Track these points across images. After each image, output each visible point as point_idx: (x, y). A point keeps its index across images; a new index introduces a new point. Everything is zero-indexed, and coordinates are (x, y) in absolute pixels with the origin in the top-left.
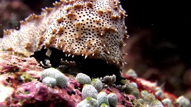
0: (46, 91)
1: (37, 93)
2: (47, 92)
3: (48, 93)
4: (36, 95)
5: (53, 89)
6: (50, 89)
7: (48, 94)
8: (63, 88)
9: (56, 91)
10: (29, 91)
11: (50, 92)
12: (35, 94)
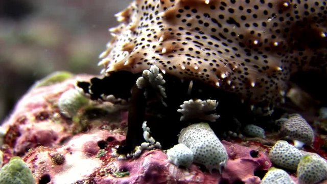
0: (163, 175)
1: (142, 176)
2: (165, 177)
3: (168, 178)
4: (139, 180)
5: (182, 172)
6: (173, 170)
7: (166, 182)
8: (210, 172)
9: (188, 176)
10: (128, 172)
11: (172, 177)
12: (137, 180)
